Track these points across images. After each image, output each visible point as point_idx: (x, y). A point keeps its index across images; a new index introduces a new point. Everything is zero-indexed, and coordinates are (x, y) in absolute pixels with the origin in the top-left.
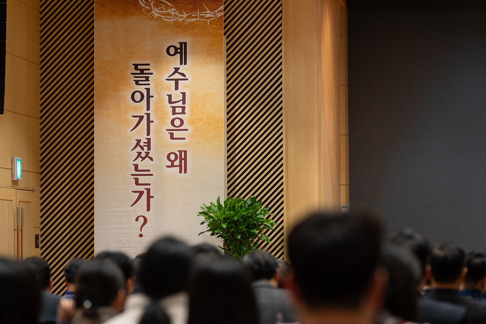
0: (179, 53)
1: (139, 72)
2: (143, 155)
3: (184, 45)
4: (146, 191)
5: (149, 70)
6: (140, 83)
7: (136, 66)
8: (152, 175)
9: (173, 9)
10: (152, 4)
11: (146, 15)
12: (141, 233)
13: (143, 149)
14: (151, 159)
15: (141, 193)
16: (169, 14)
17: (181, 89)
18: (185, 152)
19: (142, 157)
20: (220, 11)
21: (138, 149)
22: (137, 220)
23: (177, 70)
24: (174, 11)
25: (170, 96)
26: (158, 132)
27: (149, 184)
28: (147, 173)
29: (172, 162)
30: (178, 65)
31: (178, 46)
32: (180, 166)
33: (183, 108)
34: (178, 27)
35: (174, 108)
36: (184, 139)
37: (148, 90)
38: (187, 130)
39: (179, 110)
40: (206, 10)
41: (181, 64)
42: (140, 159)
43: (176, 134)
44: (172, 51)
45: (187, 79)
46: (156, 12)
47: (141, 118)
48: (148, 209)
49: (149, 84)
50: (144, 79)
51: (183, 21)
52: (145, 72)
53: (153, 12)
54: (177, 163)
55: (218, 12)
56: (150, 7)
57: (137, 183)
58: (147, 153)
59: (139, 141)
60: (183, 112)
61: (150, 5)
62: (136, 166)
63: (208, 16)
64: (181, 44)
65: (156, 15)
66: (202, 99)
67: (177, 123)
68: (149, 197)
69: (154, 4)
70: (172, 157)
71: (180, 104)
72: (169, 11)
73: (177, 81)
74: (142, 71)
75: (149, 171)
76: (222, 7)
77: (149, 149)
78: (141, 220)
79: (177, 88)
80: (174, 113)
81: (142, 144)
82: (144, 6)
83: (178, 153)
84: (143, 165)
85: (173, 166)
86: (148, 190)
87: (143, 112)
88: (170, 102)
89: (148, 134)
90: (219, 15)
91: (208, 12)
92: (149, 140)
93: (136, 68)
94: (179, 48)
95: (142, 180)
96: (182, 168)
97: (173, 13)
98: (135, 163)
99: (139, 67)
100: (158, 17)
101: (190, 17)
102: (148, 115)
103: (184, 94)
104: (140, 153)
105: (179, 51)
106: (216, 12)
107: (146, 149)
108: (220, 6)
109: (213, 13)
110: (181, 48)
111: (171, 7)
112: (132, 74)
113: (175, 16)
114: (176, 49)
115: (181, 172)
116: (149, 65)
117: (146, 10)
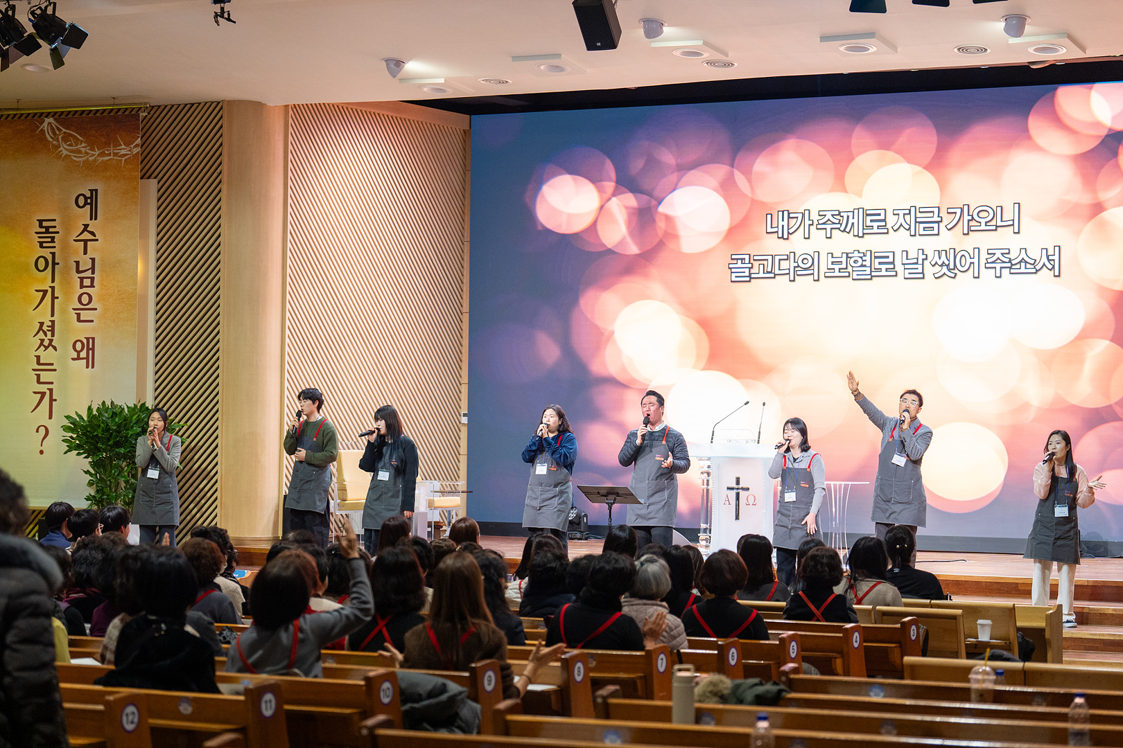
0: (89, 204)
1: (44, 230)
2: (46, 343)
3: (94, 192)
4: (48, 392)
5: (55, 227)
6: (44, 245)
7: (41, 221)
8: (55, 370)
9: (83, 145)
10: (60, 137)
11: (54, 153)
12: (41, 448)
13: (46, 336)
14: (55, 348)
15: (43, 394)
16: (79, 152)
17: (90, 254)
18: (93, 339)
19: (44, 346)
20: (137, 146)
21: (41, 335)
22: (37, 431)
23: (86, 226)
24: (85, 147)
25: (77, 263)
26: (64, 311)
27: (52, 383)
28: (49, 366)
29: (78, 353)
30: (88, 221)
31: (88, 195)
32: (87, 358)
33: (92, 279)
34: (91, 169)
35: (82, 279)
36: (92, 321)
37: (53, 254)
38: (96, 309)
39: (87, 282)
40: (120, 145)
41: (91, 219)
42: (42, 348)
43: (85, 315)
44: (81, 201)
45: (97, 240)
46: (64, 149)
47: (45, 292)
48: (50, 417)
49: (55, 247)
50: (49, 240)
51: (95, 160)
52: (51, 230)
53: (61, 148)
54: (83, 354)
55: (134, 147)
56: (58, 141)
57: (39, 382)
58: (51, 341)
59: (42, 324)
60: (92, 286)
61: (58, 138)
62: (38, 357)
63: (123, 152)
64: (91, 191)
65: (65, 152)
66: (114, 267)
67: (85, 299)
68: (52, 400)
69: (62, 138)
70: (79, 346)
71: (89, 274)
72: (79, 146)
73: (86, 241)
74: (47, 228)
75: (52, 364)
76: (139, 141)
77: (53, 335)
78: (42, 430)
79: (85, 253)
80: (82, 286)
81: (45, 328)
82: (51, 140)
83: (85, 341)
84: (47, 356)
85: (78, 358)
86: (51, 390)
87: (46, 286)
88: (78, 271)
89: (52, 315)
90: (136, 150)
91: (123, 147)
92: (53, 322)
93: (41, 226)
94: (89, 198)
95: (45, 376)
96: (90, 363)
97: (83, 150)
98: (37, 353)
99: (45, 224)
100: (66, 155)
101: (102, 154)
102: (53, 288)
103: (93, 260)
104: (42, 341)
105: (89, 201)
106: (132, 146)
107: (49, 334)
108: (137, 139)
109: (129, 149)
110: (91, 198)
111: (82, 142)
112: (36, 233)
113: (86, 153)
114: (86, 198)
115: (87, 367)
116: (55, 220)
117: (53, 145)
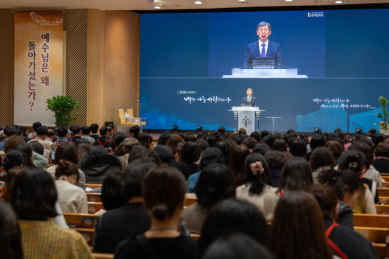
0: (46, 38)
1: (31, 45)
2: (32, 78)
3: (48, 34)
4: (33, 92)
5: (35, 44)
6: (31, 49)
7: (30, 43)
8: (36, 86)
9: (44, 20)
10: (36, 18)
11: (34, 22)
12: (31, 109)
13: (32, 76)
14: (35, 80)
15: (32, 93)
16: (42, 22)
17: (47, 52)
18: (48, 77)
19: (32, 79)
20: (62, 21)
21: (31, 76)
22: (30, 104)
23: (45, 44)
24: (44, 21)
25: (42, 55)
26: (38, 69)
27: (35, 90)
28: (34, 85)
29: (43, 81)
30: (46, 43)
31: (46, 35)
32: (46, 83)
33: (48, 60)
34: (46, 27)
35: (44, 60)
36: (48, 72)
37: (34, 52)
38: (49, 68)
39: (46, 60)
40: (56, 21)
41: (47, 42)
42: (31, 79)
43: (45, 70)
44: (43, 37)
45: (49, 48)
46: (38, 21)
47: (32, 63)
48: (34, 100)
49: (35, 50)
50: (33, 48)
51: (48, 25)
52: (33, 45)
53: (37, 21)
54: (45, 81)
55: (61, 21)
56: (36, 19)
57: (30, 89)
58: (34, 77)
59: (31, 73)
60: (47, 61)
61: (35, 18)
62: (30, 82)
63: (57, 23)
64: (47, 34)
65: (38, 22)
66: (55, 56)
67: (45, 65)
68: (34, 95)
69: (37, 18)
70: (43, 79)
71: (46, 58)
72: (42, 21)
73: (45, 49)
74: (32, 45)
75: (35, 84)
76: (62, 20)
77: (35, 76)
78: (31, 104)
79: (45, 52)
80: (44, 62)
81: (32, 74)
82: (33, 19)
83: (45, 78)
84: (32, 82)
85: (43, 82)
86: (34, 92)
87: (32, 61)
88: (43, 57)
89: (34, 70)
90: (61, 22)
91: (57, 21)
92: (35, 72)
93: (30, 44)
94: (46, 36)
95: (32, 88)
96: (47, 84)
97: (44, 22)
98: (29, 81)
99: (31, 43)
100: (38, 23)
101: (50, 23)
102: (34, 62)
103: (48, 54)
104: (31, 77)
105: (46, 37)
106: (60, 21)
107: (33, 75)
108: (62, 19)
109: (59, 22)
110: (47, 36)
111: (43, 19)
112: (29, 46)
113: (45, 23)
114: (45, 36)
115: (46, 85)
116: (35, 42)
117: (34, 20)
